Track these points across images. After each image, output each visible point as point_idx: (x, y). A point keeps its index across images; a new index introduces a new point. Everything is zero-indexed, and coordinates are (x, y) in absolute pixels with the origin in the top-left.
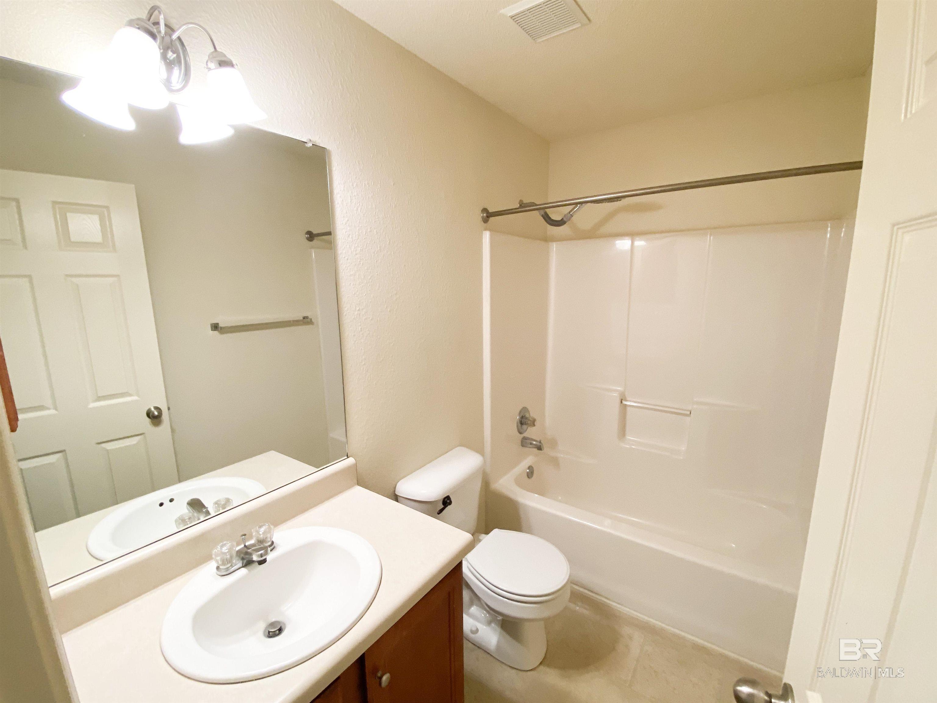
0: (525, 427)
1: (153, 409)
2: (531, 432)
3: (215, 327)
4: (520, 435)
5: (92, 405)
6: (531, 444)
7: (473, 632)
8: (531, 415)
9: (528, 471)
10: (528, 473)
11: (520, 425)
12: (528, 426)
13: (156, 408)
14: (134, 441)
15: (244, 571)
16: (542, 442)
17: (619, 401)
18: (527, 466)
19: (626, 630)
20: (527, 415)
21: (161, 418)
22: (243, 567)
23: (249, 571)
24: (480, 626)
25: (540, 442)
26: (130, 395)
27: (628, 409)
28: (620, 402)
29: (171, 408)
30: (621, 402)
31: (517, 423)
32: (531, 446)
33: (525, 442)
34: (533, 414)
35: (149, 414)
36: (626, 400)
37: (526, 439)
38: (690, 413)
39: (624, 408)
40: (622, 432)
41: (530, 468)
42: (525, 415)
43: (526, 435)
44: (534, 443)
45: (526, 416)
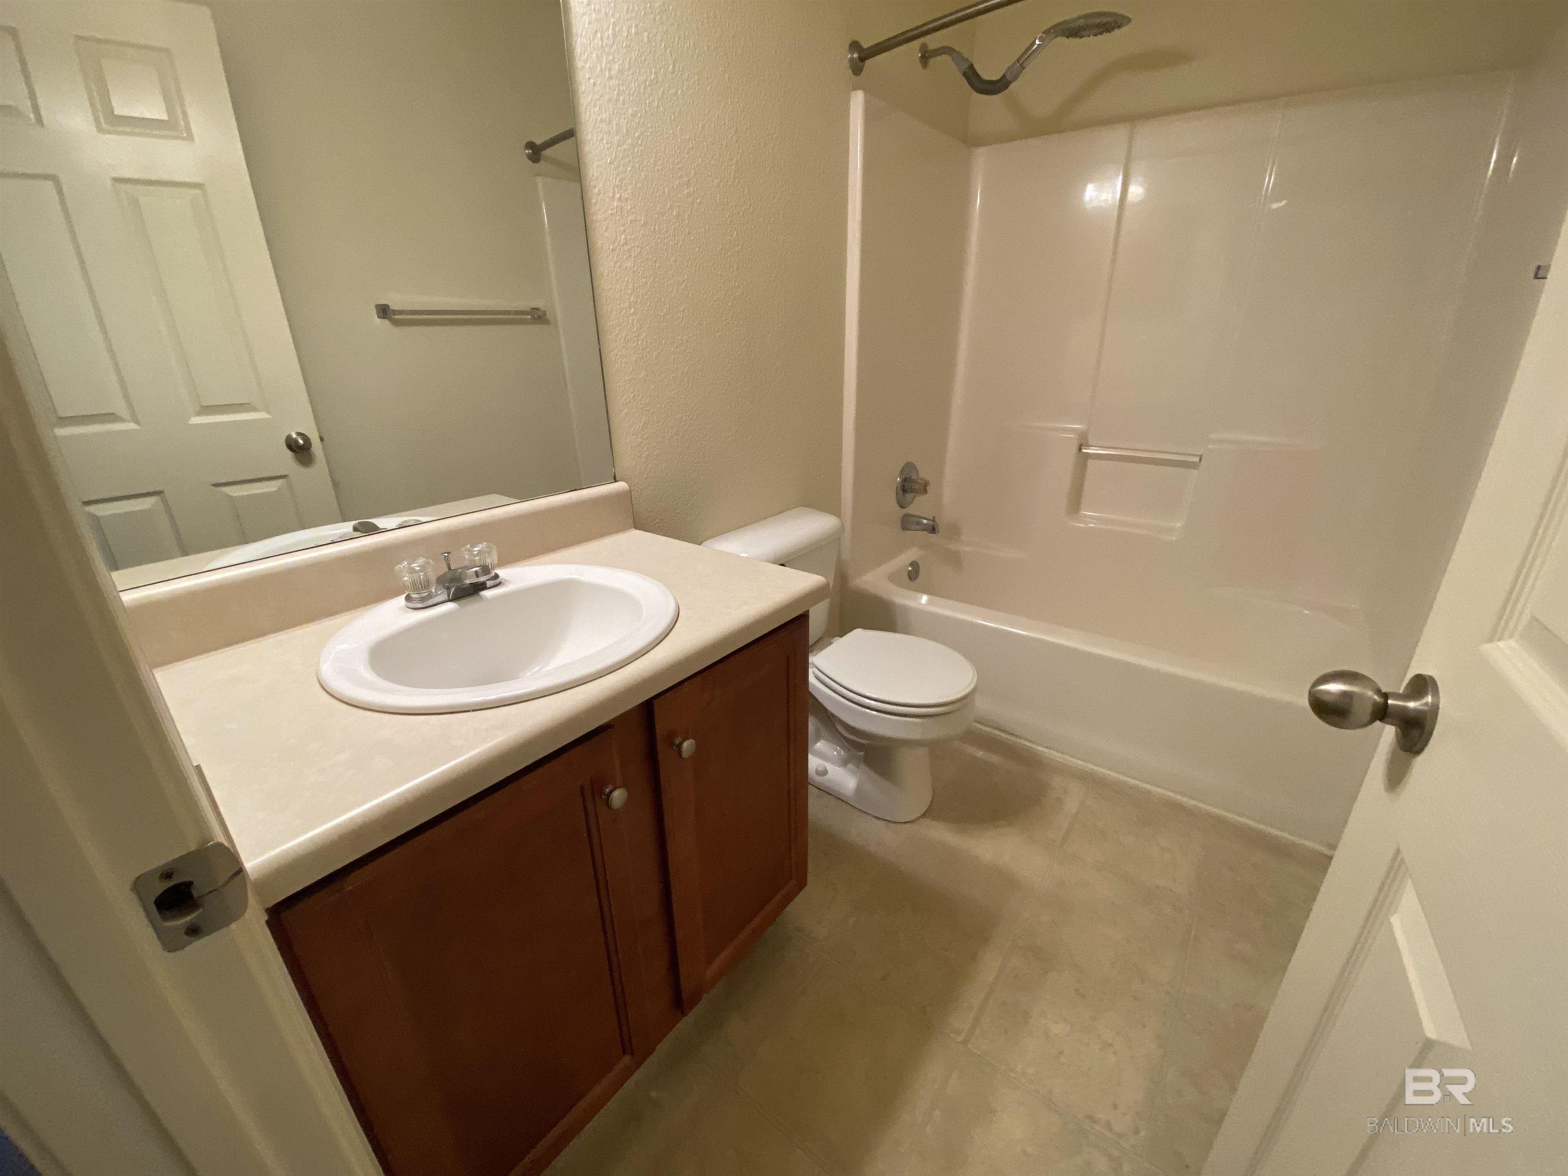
0: (909, 496)
1: (294, 436)
2: (920, 506)
3: (384, 311)
4: (901, 509)
5: (196, 420)
6: (918, 523)
7: (818, 773)
8: (921, 475)
9: (910, 568)
10: (909, 572)
11: (900, 492)
12: (914, 494)
13: (299, 434)
14: (271, 487)
15: (451, 606)
16: (936, 520)
17: (1075, 449)
18: (909, 561)
19: (1057, 781)
20: (914, 477)
21: (310, 451)
22: (450, 601)
23: (459, 604)
24: (829, 767)
25: (934, 520)
26: (255, 409)
27: (1091, 463)
28: (1078, 451)
29: (324, 437)
30: (1080, 450)
31: (897, 488)
32: (918, 527)
33: (907, 523)
34: (924, 473)
35: (291, 445)
36: (1088, 446)
37: (909, 516)
38: (1200, 459)
39: (1083, 460)
40: (1075, 502)
41: (914, 564)
42: (911, 476)
43: (910, 510)
44: (925, 521)
45: (912, 478)
